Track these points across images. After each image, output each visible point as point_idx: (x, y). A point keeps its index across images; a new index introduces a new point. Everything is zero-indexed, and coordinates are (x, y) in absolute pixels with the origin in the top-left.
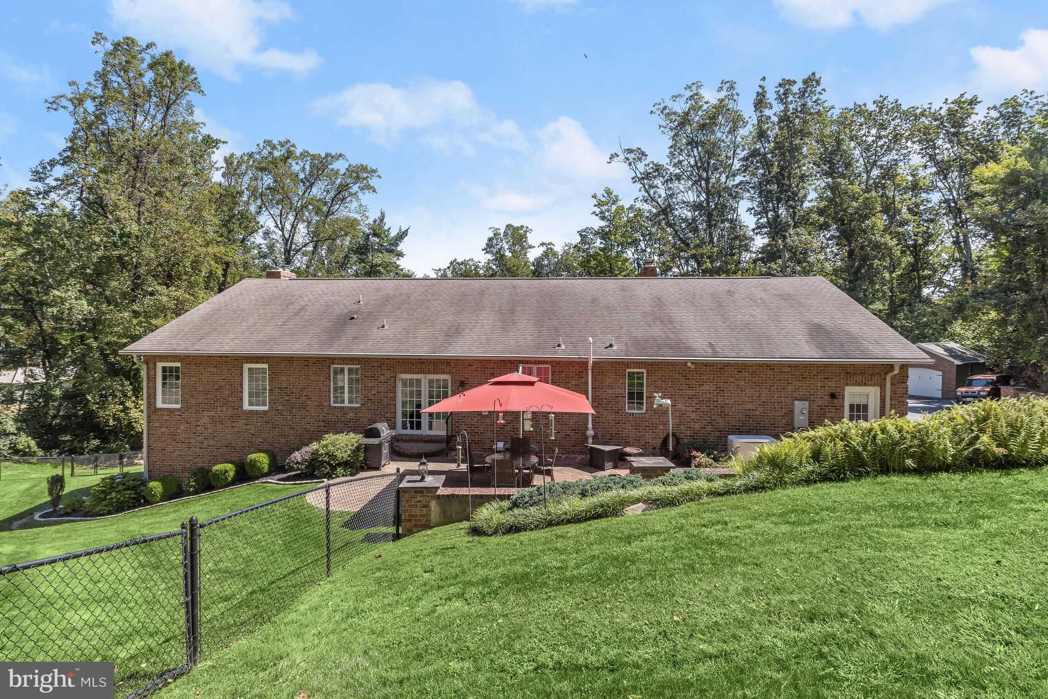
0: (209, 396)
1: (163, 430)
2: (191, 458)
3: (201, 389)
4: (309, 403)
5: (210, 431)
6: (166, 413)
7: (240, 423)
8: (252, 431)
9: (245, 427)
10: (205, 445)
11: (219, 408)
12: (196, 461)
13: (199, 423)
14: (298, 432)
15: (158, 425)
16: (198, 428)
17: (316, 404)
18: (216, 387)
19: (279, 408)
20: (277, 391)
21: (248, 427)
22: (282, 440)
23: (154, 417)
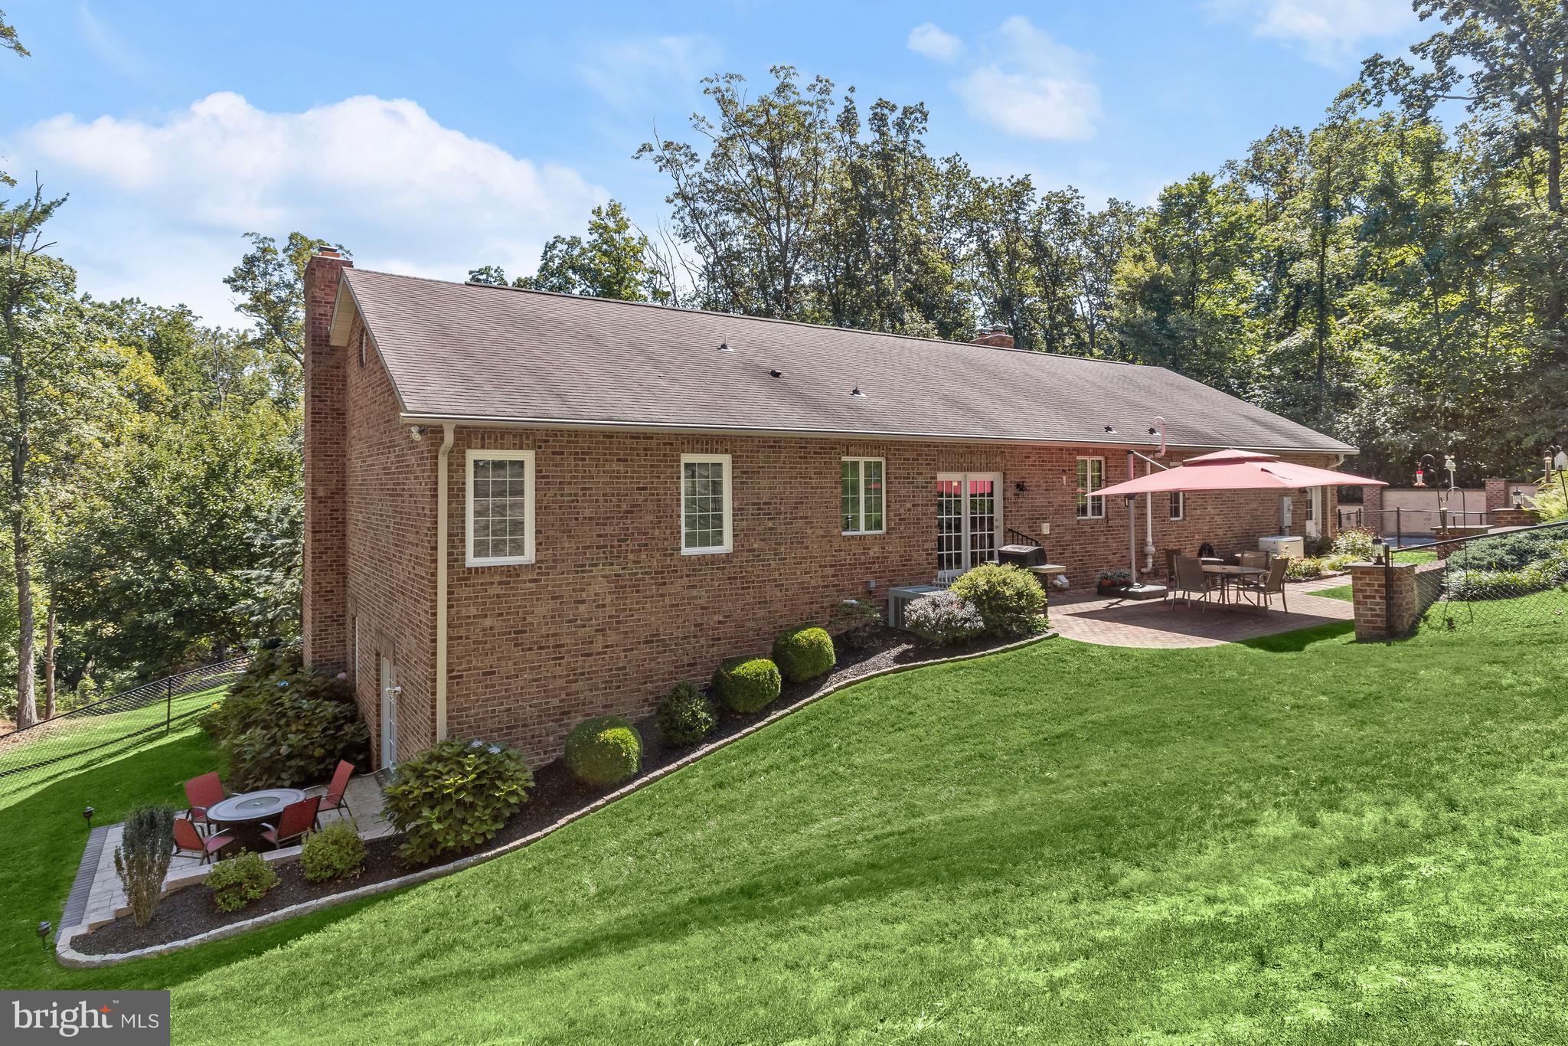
0: (609, 530)
1: (488, 622)
2: (561, 683)
3: (587, 513)
4: (809, 531)
5: (610, 611)
6: (497, 578)
7: (677, 587)
8: (702, 602)
9: (686, 593)
10: (598, 646)
11: (631, 556)
12: (574, 687)
13: (584, 595)
14: (790, 593)
15: (473, 611)
16: (582, 607)
17: (821, 532)
18: (624, 506)
19: (756, 546)
20: (751, 510)
21: (695, 593)
22: (761, 613)
23: (464, 592)
